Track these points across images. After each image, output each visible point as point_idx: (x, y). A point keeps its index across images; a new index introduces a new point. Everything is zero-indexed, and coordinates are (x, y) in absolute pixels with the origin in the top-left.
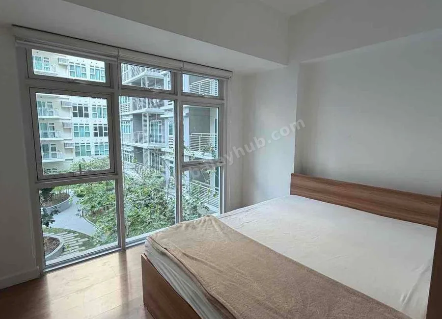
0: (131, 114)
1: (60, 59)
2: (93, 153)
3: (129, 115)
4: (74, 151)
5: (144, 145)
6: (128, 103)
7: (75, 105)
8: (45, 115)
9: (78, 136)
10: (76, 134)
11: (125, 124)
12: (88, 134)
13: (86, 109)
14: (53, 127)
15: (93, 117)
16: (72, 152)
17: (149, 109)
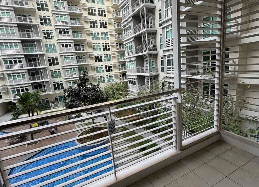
0: (134, 57)
1: (87, 30)
2: (106, 81)
3: (132, 57)
4: (97, 81)
5: (146, 74)
6: (131, 50)
7: (95, 56)
8: (82, 63)
9: (98, 73)
10: (98, 72)
11: (130, 63)
12: (103, 71)
13: (101, 57)
14: (87, 69)
15: (105, 61)
16: (96, 81)
17: (149, 52)
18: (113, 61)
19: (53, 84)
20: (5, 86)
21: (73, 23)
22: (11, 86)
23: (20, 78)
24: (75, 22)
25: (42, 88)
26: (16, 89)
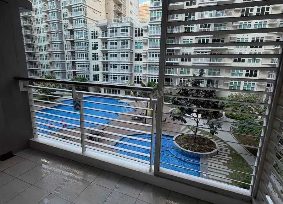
4: (229, 85)
7: (236, 54)
8: (216, 61)
10: (233, 75)
12: (241, 74)
18: (262, 63)
19: (180, 80)
20: (145, 74)
21: (219, 15)
22: (148, 75)
23: (156, 69)
24: (222, 12)
25: (169, 81)
26: (151, 78)
